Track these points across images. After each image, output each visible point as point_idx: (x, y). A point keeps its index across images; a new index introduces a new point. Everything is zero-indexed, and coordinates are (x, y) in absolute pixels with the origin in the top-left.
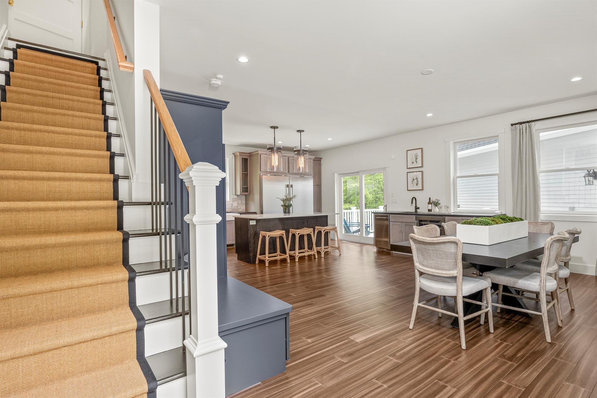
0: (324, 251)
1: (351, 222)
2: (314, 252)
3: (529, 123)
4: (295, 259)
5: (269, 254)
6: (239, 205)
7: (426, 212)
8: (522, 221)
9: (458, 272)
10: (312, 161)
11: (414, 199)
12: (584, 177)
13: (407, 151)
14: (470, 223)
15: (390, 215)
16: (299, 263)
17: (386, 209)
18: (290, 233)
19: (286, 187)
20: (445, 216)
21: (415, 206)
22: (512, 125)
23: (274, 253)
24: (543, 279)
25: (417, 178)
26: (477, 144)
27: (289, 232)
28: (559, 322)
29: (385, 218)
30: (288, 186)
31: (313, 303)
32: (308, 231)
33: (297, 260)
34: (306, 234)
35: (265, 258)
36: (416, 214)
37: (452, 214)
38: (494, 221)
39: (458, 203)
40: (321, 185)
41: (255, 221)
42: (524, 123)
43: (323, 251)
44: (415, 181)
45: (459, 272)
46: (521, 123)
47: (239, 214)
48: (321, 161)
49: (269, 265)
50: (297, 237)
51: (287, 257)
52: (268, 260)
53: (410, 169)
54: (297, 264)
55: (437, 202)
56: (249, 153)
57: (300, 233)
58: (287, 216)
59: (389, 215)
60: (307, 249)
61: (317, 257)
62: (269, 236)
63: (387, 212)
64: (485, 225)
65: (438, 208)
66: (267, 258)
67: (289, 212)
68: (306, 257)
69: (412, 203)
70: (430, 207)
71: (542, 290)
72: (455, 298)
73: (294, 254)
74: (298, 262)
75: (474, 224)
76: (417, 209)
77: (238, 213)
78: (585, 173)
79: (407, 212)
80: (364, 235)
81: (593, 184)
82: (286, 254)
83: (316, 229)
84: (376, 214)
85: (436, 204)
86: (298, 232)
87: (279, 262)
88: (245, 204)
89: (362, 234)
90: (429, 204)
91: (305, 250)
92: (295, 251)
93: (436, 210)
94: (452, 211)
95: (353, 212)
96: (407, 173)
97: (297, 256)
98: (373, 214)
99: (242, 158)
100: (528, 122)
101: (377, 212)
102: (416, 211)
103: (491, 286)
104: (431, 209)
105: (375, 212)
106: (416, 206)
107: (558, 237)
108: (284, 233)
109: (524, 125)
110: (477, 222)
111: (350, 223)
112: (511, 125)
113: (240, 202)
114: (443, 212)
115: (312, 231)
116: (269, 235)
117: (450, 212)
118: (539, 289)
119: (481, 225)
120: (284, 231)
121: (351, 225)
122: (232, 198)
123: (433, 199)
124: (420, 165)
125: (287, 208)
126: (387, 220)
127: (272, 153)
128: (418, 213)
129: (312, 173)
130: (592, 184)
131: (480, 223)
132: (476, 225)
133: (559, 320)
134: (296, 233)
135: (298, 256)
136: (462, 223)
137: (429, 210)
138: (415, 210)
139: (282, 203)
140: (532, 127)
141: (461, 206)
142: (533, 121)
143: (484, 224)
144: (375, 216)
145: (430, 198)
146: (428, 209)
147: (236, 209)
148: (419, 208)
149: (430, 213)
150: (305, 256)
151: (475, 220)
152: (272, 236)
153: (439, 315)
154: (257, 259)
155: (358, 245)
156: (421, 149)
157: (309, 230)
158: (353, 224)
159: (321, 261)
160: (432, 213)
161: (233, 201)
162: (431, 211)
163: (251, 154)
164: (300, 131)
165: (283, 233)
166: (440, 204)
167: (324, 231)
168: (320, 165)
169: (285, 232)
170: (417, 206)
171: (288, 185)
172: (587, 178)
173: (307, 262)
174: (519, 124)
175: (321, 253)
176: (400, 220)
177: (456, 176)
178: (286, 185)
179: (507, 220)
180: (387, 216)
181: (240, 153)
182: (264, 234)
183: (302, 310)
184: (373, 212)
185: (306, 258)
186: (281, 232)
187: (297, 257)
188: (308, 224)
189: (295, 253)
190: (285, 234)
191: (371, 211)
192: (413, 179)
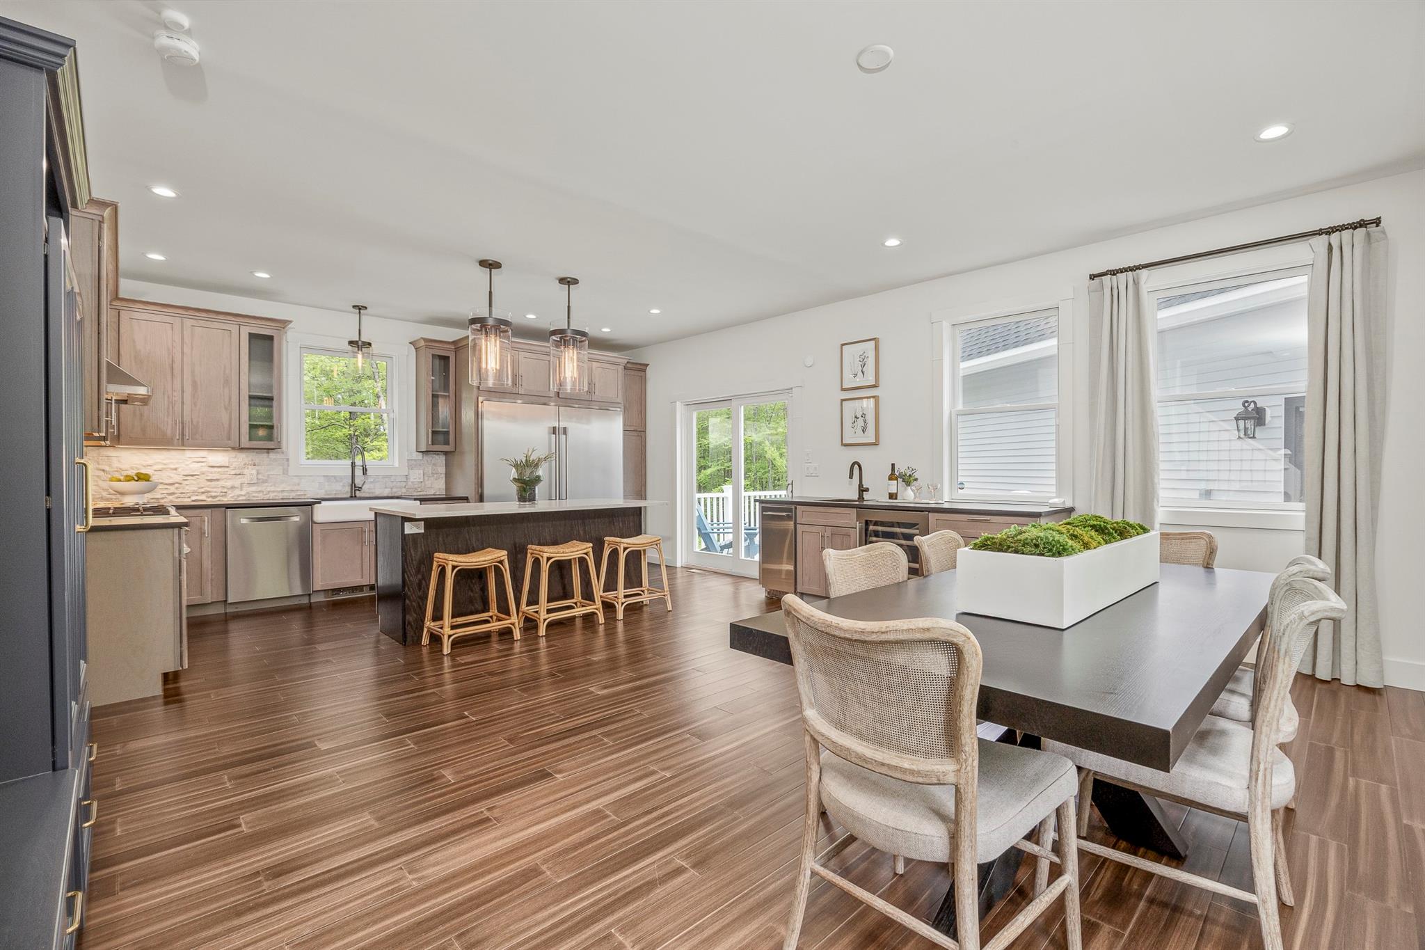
0: (623, 604)
1: (721, 521)
2: (595, 607)
3: (1135, 271)
4: (536, 627)
5: (452, 618)
6: (426, 478)
7: (884, 500)
8: (1145, 533)
9: (959, 770)
10: (621, 368)
11: (856, 466)
12: (1237, 419)
13: (842, 345)
14: (1000, 544)
15: (798, 507)
16: (547, 641)
17: (792, 492)
18: (529, 555)
19: (549, 434)
20: (929, 511)
21: (859, 485)
22: (1092, 277)
23: (483, 612)
24: (1265, 769)
25: (863, 415)
26: (1001, 345)
27: (527, 553)
28: (1286, 890)
29: (784, 514)
30: (554, 430)
31: (496, 813)
32: (578, 551)
33: (542, 631)
34: (575, 558)
35: (441, 628)
36: (859, 506)
37: (946, 506)
38: (1076, 537)
39: (961, 479)
40: (645, 431)
41: (423, 522)
42: (1121, 271)
43: (620, 604)
44: (860, 422)
45: (963, 771)
46: (1114, 273)
47: (418, 502)
48: (645, 371)
49: (452, 649)
50: (545, 568)
51: (513, 624)
52: (450, 636)
53: (850, 392)
54: (543, 643)
55: (910, 475)
56: (454, 343)
57: (552, 555)
58: (527, 508)
59: (796, 508)
60: (580, 598)
61: (601, 620)
62: (454, 567)
63: (794, 500)
64: (1053, 556)
65: (913, 490)
66: (447, 631)
67: (532, 499)
68: (577, 619)
69: (851, 477)
70: (893, 487)
71: (1259, 809)
72: (947, 869)
73: (536, 615)
74: (547, 636)
75: (1016, 552)
76: (863, 491)
77: (415, 499)
78: (1238, 407)
79: (837, 501)
80: (742, 556)
81: (1254, 437)
82: (509, 615)
83: (606, 545)
84: (763, 505)
85: (908, 480)
86: (548, 555)
87: (495, 638)
88: (443, 476)
89: (737, 552)
90: (890, 479)
91: (574, 601)
92: (537, 606)
93: (908, 496)
94: (946, 498)
95: (727, 498)
96: (842, 400)
97: (542, 621)
98: (757, 504)
99: (433, 355)
100: (1131, 269)
101: (768, 498)
102: (861, 498)
103: (1076, 794)
104: (896, 494)
105: (763, 498)
106: (861, 485)
107: (1325, 611)
108: (506, 559)
109: (1122, 276)
110: (1025, 544)
111: (719, 525)
112: (1090, 278)
113: (429, 469)
114: (923, 501)
115: (591, 550)
116: (455, 564)
117: (940, 501)
118: (1247, 803)
119: (1038, 555)
120: (505, 552)
121: (721, 530)
122: (408, 460)
123: (901, 468)
124: (871, 381)
125: (526, 488)
126: (789, 518)
127: (481, 334)
128: (865, 503)
129: (620, 400)
130: (1252, 436)
131: (1037, 546)
132: (1023, 553)
133: (1284, 886)
134: (542, 557)
135: (545, 620)
136: (975, 544)
137: (893, 496)
138: (859, 496)
139: (514, 473)
140: (1142, 282)
141: (966, 485)
142: (1143, 268)
143: (1050, 550)
144: (763, 509)
145: (893, 465)
146: (890, 493)
147: (419, 490)
148: (867, 490)
149: (893, 502)
150: (574, 617)
151: (1016, 536)
152: (463, 566)
153: (894, 869)
154: (425, 630)
155: (729, 580)
156: (874, 342)
157: (579, 548)
158: (726, 526)
159: (616, 633)
160: (899, 502)
161: (411, 467)
162: (896, 499)
163: (459, 346)
164: (568, 282)
165: (502, 558)
166: (916, 479)
167: (625, 549)
168: (643, 380)
169: (508, 555)
170: (863, 485)
171: (554, 428)
172: (1241, 423)
173: (578, 637)
174: (1111, 274)
175: (615, 607)
176: (822, 521)
177: (956, 409)
178: (550, 427)
179: (1109, 534)
180: (790, 510)
181: (426, 340)
182: (442, 562)
183: (432, 859)
184: (758, 498)
185: (578, 622)
186: (496, 556)
187: (542, 624)
188: (584, 530)
189: (537, 612)
190: (506, 561)
191: (755, 497)
192: (856, 417)
